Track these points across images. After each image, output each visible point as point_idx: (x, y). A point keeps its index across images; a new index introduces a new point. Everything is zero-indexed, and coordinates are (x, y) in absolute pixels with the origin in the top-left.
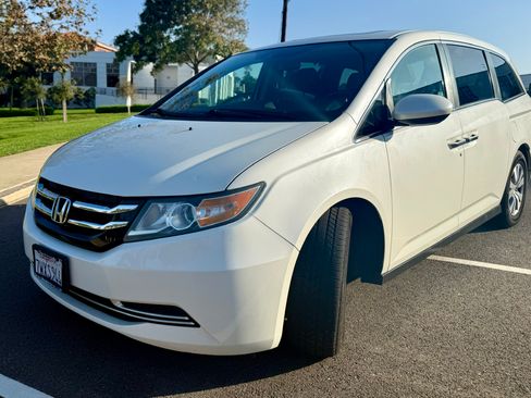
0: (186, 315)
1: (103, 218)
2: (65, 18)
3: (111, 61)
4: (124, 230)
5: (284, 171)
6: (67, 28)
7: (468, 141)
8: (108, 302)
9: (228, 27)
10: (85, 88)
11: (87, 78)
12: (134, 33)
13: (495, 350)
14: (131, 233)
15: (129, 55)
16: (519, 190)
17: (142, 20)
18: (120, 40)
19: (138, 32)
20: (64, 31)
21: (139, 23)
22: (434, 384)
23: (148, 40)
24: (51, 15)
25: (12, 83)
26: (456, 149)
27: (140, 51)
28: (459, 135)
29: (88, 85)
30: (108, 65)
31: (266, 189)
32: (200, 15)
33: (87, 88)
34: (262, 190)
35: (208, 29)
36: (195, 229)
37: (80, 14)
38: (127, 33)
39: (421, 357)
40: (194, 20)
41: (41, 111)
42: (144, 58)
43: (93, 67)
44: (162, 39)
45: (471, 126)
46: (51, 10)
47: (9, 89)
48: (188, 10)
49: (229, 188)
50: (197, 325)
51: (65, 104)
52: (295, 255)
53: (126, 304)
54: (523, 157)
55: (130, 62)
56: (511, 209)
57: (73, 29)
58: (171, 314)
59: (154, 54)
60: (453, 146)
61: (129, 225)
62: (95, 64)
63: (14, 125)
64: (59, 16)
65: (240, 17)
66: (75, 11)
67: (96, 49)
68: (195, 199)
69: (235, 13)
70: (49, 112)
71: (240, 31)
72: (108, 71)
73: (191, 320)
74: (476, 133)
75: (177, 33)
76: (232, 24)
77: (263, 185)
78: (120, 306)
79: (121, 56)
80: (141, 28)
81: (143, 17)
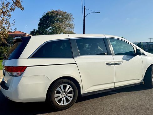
18: (32, 32)
19: (38, 30)
21: (38, 27)
32: (58, 23)
38: (34, 30)
65: (72, 23)
67: (26, 36)
81: (39, 25)
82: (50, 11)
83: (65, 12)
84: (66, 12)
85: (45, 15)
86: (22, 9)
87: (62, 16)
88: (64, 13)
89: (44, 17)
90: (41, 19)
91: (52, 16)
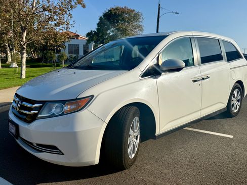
0: (59, 149)
1: (30, 109)
2: (61, 26)
3: (85, 44)
4: (37, 114)
5: (103, 91)
6: (62, 30)
7: (203, 79)
8: (31, 143)
9: (135, 29)
10: (74, 55)
11: (75, 51)
12: (94, 31)
13: (198, 169)
14: (39, 116)
15: (92, 41)
16: (238, 101)
17: (98, 26)
18: (89, 35)
19: (96, 31)
20: (61, 31)
21: (97, 27)
22: (165, 182)
23: (100, 35)
24: (55, 24)
25: (43, 53)
26: (197, 82)
27: (97, 39)
28: (199, 76)
29: (75, 54)
30: (84, 45)
31: (94, 98)
32: (123, 24)
33: (75, 55)
34: (92, 98)
35: (126, 30)
36: (63, 114)
37: (68, 24)
38: (91, 31)
39: (166, 171)
40: (120, 25)
41: (54, 65)
42: (99, 42)
43: (78, 46)
44: (107, 34)
45: (207, 72)
46: (55, 22)
47: (42, 56)
48: (118, 22)
49: (78, 98)
50: (63, 154)
51: (63, 62)
52: (105, 126)
53: (37, 144)
54: (239, 86)
55: (93, 44)
56: (233, 109)
57: (65, 31)
58: (53, 149)
59: (103, 41)
60: (195, 81)
61: (38, 112)
62: (79, 45)
63: (42, 71)
64: (59, 25)
65: (140, 24)
66: (66, 23)
67: (79, 38)
68: (64, 102)
69: (138, 22)
70: (58, 65)
71: (140, 30)
72: (84, 48)
73: (60, 152)
74: (209, 76)
75: (113, 31)
76: (137, 27)
77: (93, 96)
78: (35, 145)
79: (89, 41)
80: (97, 29)
81: (98, 24)
82: (114, 8)
83: (132, 9)
84: (134, 10)
85: (107, 13)
86: (84, 6)
87: (129, 15)
88: (132, 11)
89: (105, 15)
90: (101, 17)
91: (115, 13)
